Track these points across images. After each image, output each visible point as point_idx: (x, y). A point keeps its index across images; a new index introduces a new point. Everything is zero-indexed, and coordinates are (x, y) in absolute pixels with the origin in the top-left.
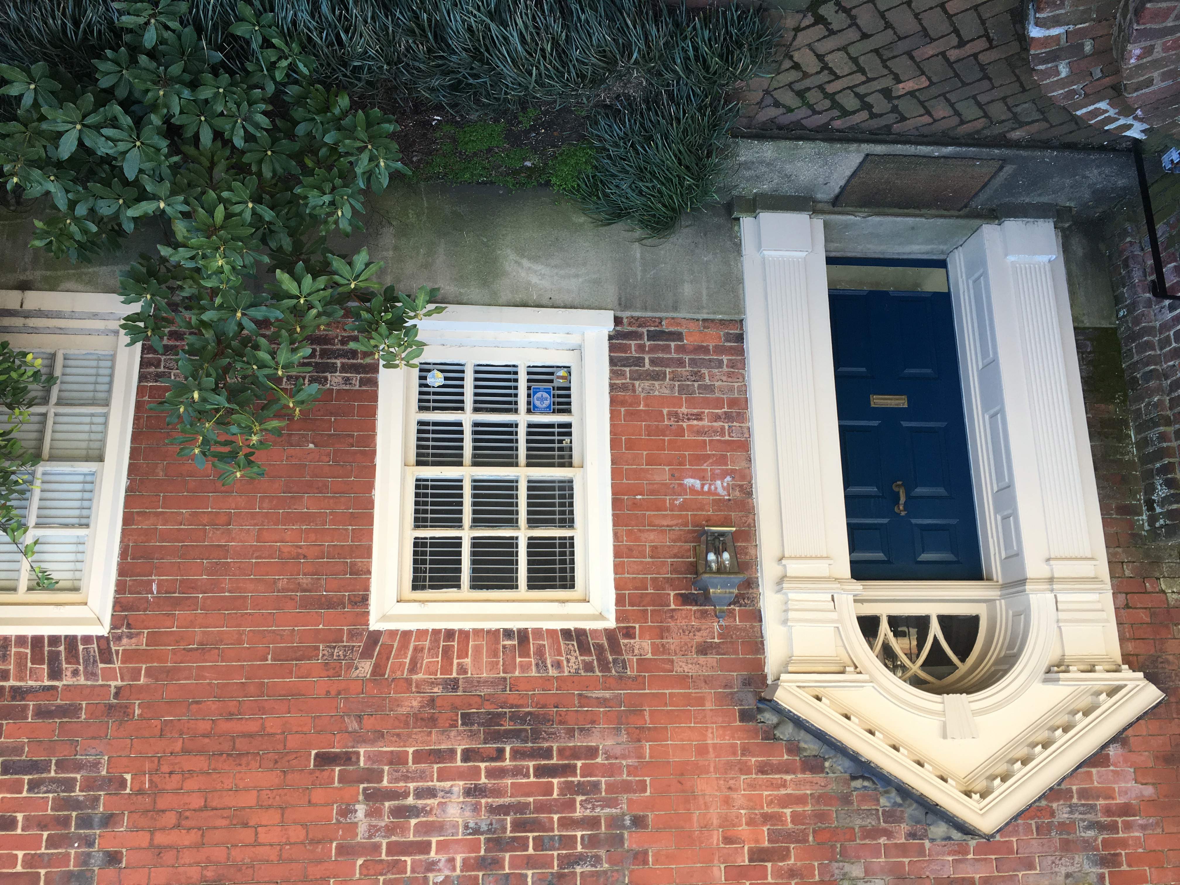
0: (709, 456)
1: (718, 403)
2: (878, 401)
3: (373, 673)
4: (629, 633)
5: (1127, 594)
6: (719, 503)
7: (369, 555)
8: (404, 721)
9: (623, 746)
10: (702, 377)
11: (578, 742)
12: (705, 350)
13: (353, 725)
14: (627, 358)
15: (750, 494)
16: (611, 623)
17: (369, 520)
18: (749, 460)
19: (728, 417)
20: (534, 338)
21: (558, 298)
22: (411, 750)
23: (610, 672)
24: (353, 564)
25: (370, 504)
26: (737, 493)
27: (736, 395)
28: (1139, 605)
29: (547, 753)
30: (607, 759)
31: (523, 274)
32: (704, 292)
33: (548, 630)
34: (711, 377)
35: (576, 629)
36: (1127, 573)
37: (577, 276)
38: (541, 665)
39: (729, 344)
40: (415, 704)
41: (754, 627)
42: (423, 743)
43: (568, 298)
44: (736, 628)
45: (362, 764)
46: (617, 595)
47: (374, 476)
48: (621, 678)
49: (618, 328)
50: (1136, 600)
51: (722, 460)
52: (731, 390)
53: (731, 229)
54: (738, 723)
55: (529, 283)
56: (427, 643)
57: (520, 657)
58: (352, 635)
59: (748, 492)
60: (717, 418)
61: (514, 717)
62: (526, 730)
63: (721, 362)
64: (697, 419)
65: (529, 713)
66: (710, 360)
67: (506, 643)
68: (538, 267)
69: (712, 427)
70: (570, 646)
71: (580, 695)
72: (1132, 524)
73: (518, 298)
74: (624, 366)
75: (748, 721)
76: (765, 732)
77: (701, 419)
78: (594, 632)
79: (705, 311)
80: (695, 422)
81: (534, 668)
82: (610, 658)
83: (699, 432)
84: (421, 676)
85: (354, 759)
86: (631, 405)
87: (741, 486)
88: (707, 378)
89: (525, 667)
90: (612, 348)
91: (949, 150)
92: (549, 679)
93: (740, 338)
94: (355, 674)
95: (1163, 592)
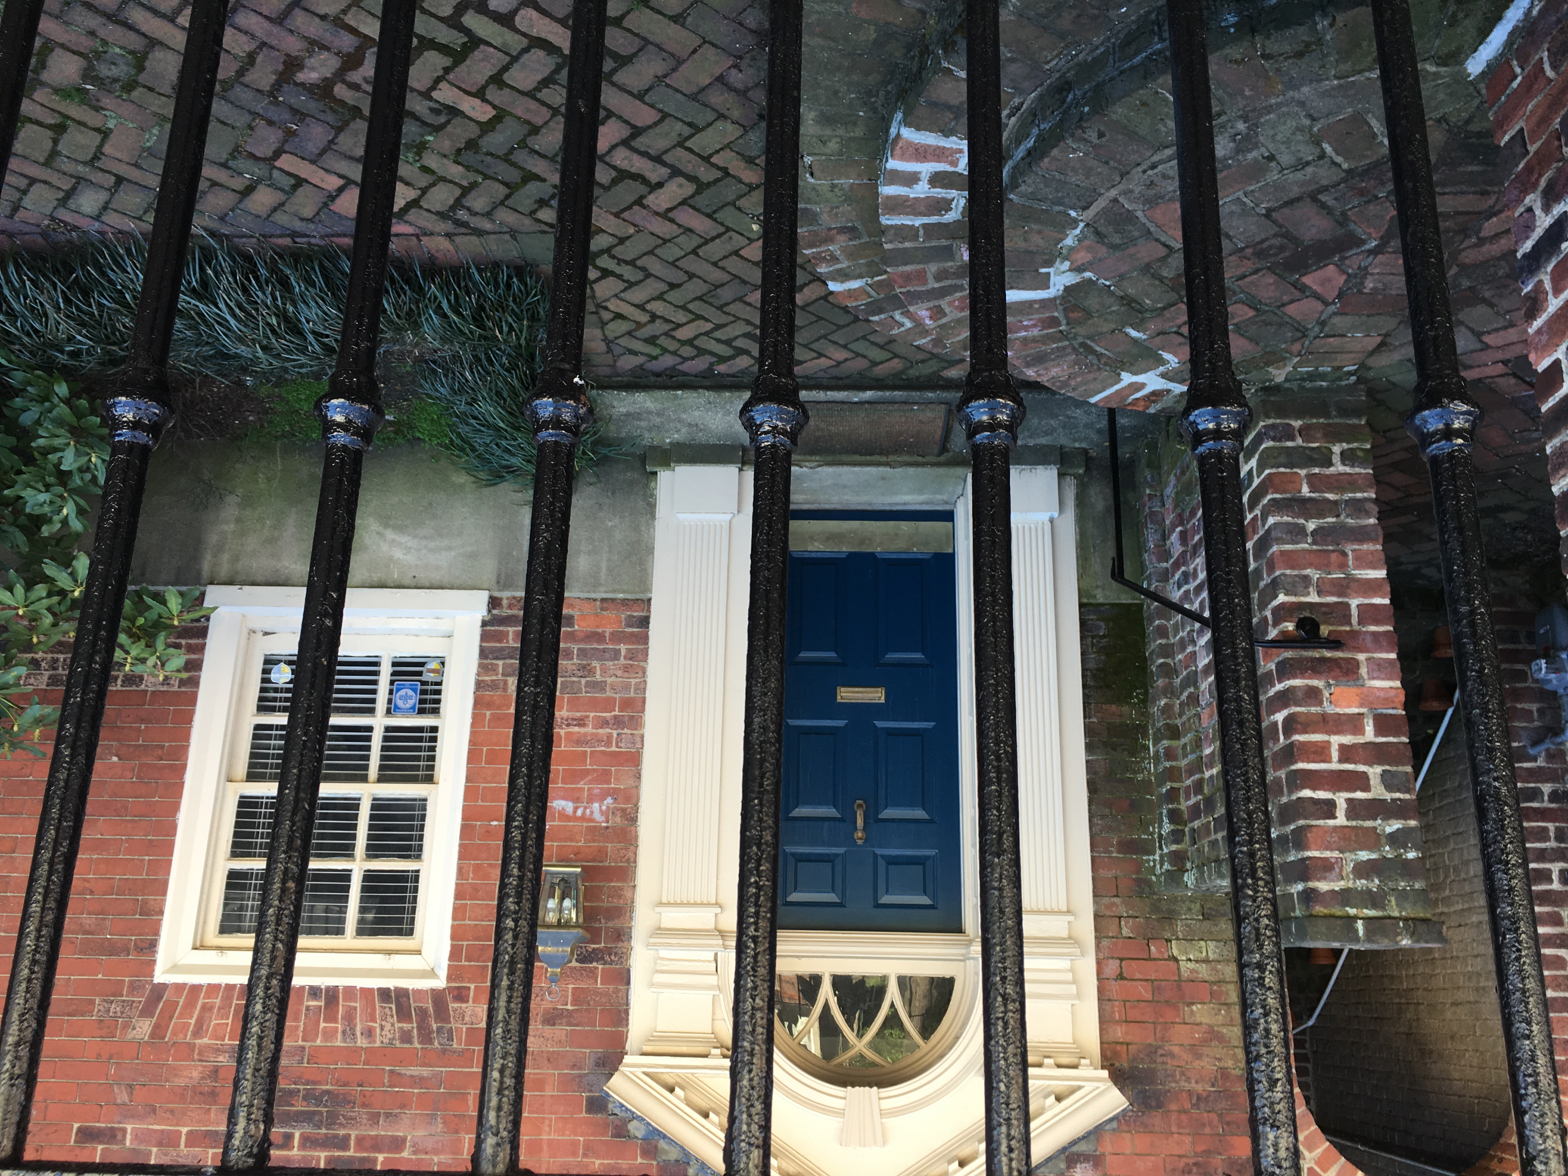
0: (588, 771)
1: (608, 705)
2: (847, 695)
3: (153, 1035)
4: (460, 995)
5: (1121, 960)
6: (595, 831)
7: (164, 893)
8: (181, 1095)
9: (436, 1138)
10: (591, 672)
11: (382, 1130)
12: (599, 637)
13: (123, 1097)
14: (502, 649)
15: (633, 820)
16: (440, 983)
17: (168, 848)
18: (638, 777)
19: (618, 722)
20: (396, 624)
21: (423, 576)
22: (185, 1130)
23: (432, 1043)
24: (145, 902)
25: (172, 829)
26: (618, 819)
27: (632, 695)
28: (1138, 976)
29: (343, 1143)
30: (415, 1153)
31: (385, 548)
32: (604, 565)
33: (363, 990)
34: (604, 671)
35: (396, 989)
36: (1126, 932)
37: (449, 549)
38: (349, 1032)
39: (630, 630)
40: (195, 1074)
41: (618, 990)
42: (199, 1122)
43: (435, 577)
44: (596, 992)
45: (128, 1143)
46: (453, 946)
47: (180, 797)
48: (444, 1051)
49: (495, 612)
50: (1134, 969)
51: (605, 777)
52: (627, 687)
53: (647, 485)
54: (584, 1115)
55: (391, 559)
56: (218, 1001)
57: (325, 1021)
58: (134, 988)
59: (632, 819)
60: (604, 723)
61: (308, 1096)
62: (320, 1113)
63: (616, 654)
64: (579, 725)
65: (327, 1092)
66: (604, 651)
67: (311, 1003)
68: (403, 539)
69: (596, 734)
70: (387, 1011)
71: (392, 1072)
72: (1139, 866)
73: (376, 577)
74: (497, 658)
75: (596, 1112)
76: (616, 1127)
77: (584, 725)
78: (418, 992)
79: (602, 589)
80: (576, 729)
81: (339, 1035)
82: (435, 1026)
83: (581, 741)
84: (205, 1040)
85: (119, 1137)
86: (499, 708)
87: (623, 810)
88: (598, 672)
89: (329, 1035)
90: (484, 637)
91: (868, 395)
92: (357, 1050)
93: (645, 622)
94: (131, 1035)
95: (1176, 960)
